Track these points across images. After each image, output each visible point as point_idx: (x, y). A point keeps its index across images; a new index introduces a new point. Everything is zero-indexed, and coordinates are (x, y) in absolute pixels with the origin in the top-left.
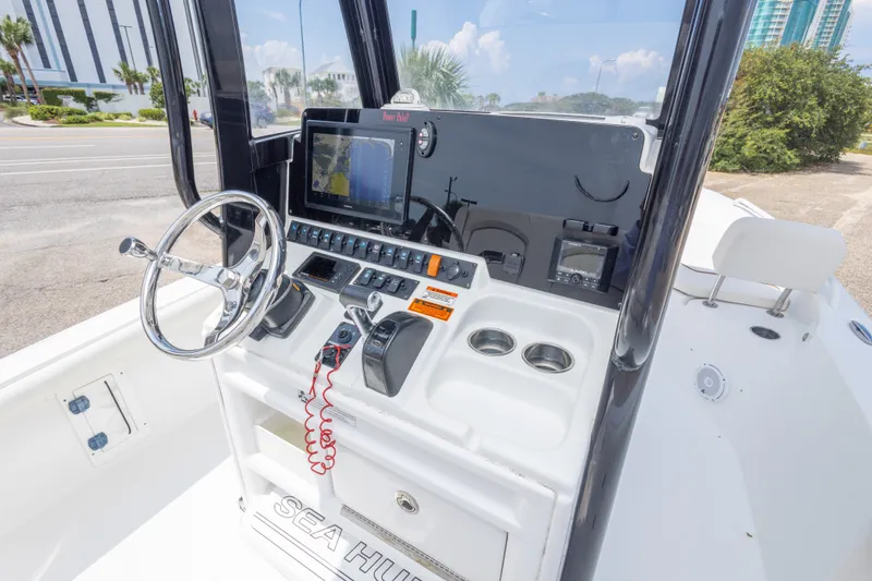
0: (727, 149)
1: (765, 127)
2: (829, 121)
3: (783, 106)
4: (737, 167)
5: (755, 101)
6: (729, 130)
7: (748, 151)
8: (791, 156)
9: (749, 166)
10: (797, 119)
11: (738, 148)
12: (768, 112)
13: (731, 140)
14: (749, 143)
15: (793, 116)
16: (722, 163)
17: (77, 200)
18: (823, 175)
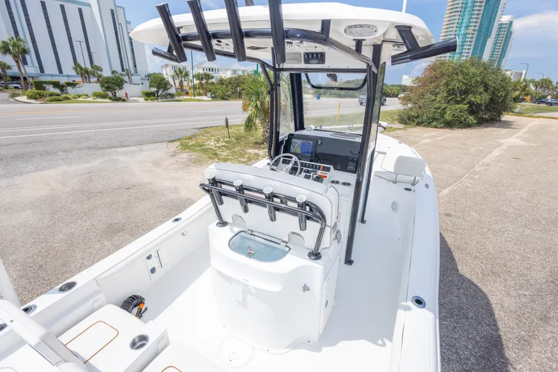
0: (437, 116)
1: (456, 103)
2: (491, 99)
3: (466, 92)
4: (442, 126)
5: (450, 90)
6: (437, 105)
7: (448, 117)
8: (471, 119)
9: (449, 125)
10: (473, 99)
11: (442, 115)
12: (458, 95)
13: (439, 111)
14: (448, 112)
15: (471, 98)
16: (434, 123)
17: (89, 148)
18: (490, 129)
